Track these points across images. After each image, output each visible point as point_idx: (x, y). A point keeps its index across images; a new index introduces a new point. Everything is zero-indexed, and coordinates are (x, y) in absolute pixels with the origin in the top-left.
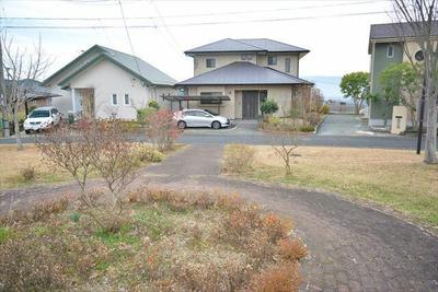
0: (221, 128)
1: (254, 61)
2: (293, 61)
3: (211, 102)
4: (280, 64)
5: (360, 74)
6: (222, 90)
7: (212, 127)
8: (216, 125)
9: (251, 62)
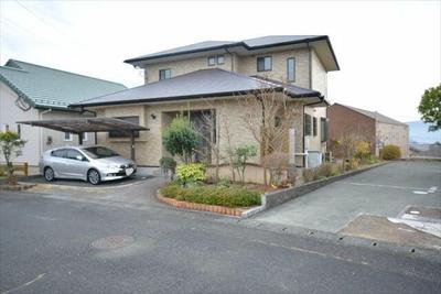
1: (227, 66)
4: (277, 70)
6: (140, 113)
7: (88, 181)
8: (93, 178)
9: (222, 67)
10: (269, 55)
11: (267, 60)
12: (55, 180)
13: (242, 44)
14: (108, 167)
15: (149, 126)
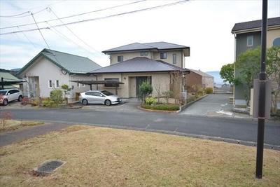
0: (111, 105)
1: (149, 56)
2: (178, 56)
3: (111, 86)
4: (169, 58)
5: (229, 65)
6: (119, 77)
7: (105, 104)
8: (108, 103)
9: (147, 57)
10: (166, 52)
11: (165, 54)
12: (88, 104)
13: (156, 49)
14: (113, 99)
15: (123, 82)
